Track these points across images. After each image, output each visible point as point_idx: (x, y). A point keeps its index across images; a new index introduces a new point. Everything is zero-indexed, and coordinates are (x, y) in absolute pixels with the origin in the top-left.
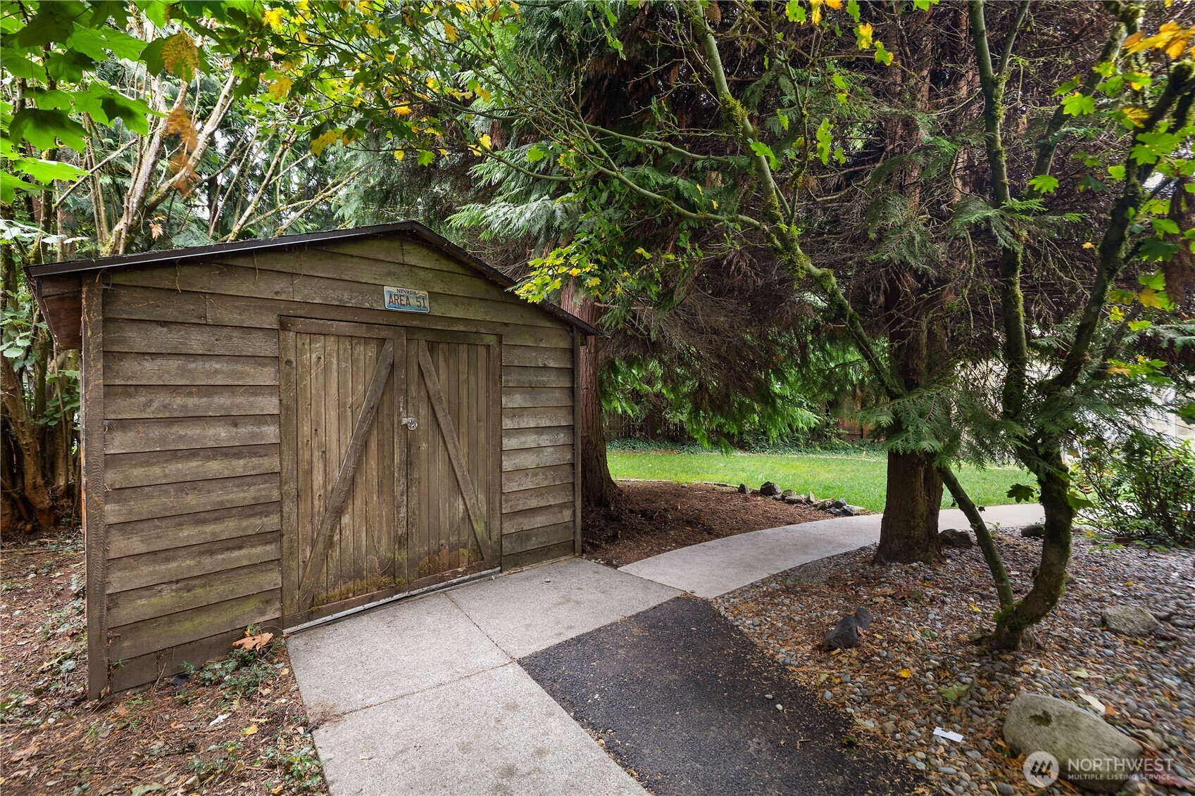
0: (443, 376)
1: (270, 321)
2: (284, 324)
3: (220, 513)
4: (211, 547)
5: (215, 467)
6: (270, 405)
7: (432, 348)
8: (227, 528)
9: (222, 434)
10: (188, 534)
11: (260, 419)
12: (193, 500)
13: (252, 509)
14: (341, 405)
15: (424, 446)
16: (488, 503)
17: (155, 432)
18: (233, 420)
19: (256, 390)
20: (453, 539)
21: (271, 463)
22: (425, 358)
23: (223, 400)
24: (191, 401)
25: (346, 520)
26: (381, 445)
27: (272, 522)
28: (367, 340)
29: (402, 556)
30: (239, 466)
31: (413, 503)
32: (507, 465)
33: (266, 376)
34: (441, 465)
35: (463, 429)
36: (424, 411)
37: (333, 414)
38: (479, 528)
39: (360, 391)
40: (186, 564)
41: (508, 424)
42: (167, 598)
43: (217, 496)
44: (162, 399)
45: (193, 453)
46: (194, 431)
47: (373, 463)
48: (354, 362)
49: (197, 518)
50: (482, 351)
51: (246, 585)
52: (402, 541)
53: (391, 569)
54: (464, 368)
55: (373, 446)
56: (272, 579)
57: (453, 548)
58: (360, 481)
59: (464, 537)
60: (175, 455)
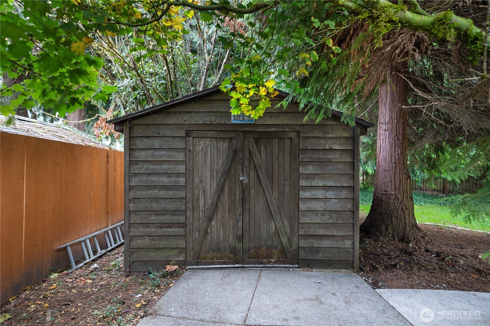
0: (263, 155)
1: (182, 133)
2: (188, 134)
3: (163, 212)
4: (161, 225)
5: (163, 193)
6: (181, 169)
7: (257, 141)
8: (166, 219)
9: (165, 180)
10: (153, 218)
11: (178, 175)
12: (155, 206)
13: (175, 212)
14: (212, 170)
15: (252, 192)
16: (291, 227)
17: (144, 178)
18: (168, 175)
19: (177, 162)
20: (269, 243)
21: (181, 194)
22: (253, 146)
23: (165, 166)
24: (155, 167)
25: (213, 223)
26: (230, 189)
27: (181, 219)
28: (224, 139)
29: (239, 246)
30: (170, 194)
31: (246, 220)
32: (303, 206)
33: (180, 156)
34: (261, 203)
35: (275, 184)
36: (252, 174)
37: (208, 174)
38: (284, 240)
39: (220, 163)
40: (152, 230)
41: (303, 183)
42: (147, 241)
43: (163, 205)
44: (146, 166)
45: (155, 187)
46: (155, 178)
47: (226, 198)
48: (218, 149)
49: (157, 213)
50: (287, 142)
51: (173, 243)
52: (240, 238)
53: (234, 251)
54: (276, 151)
55: (226, 190)
56: (181, 243)
57: (269, 248)
58: (220, 206)
59: (276, 243)
60: (150, 187)
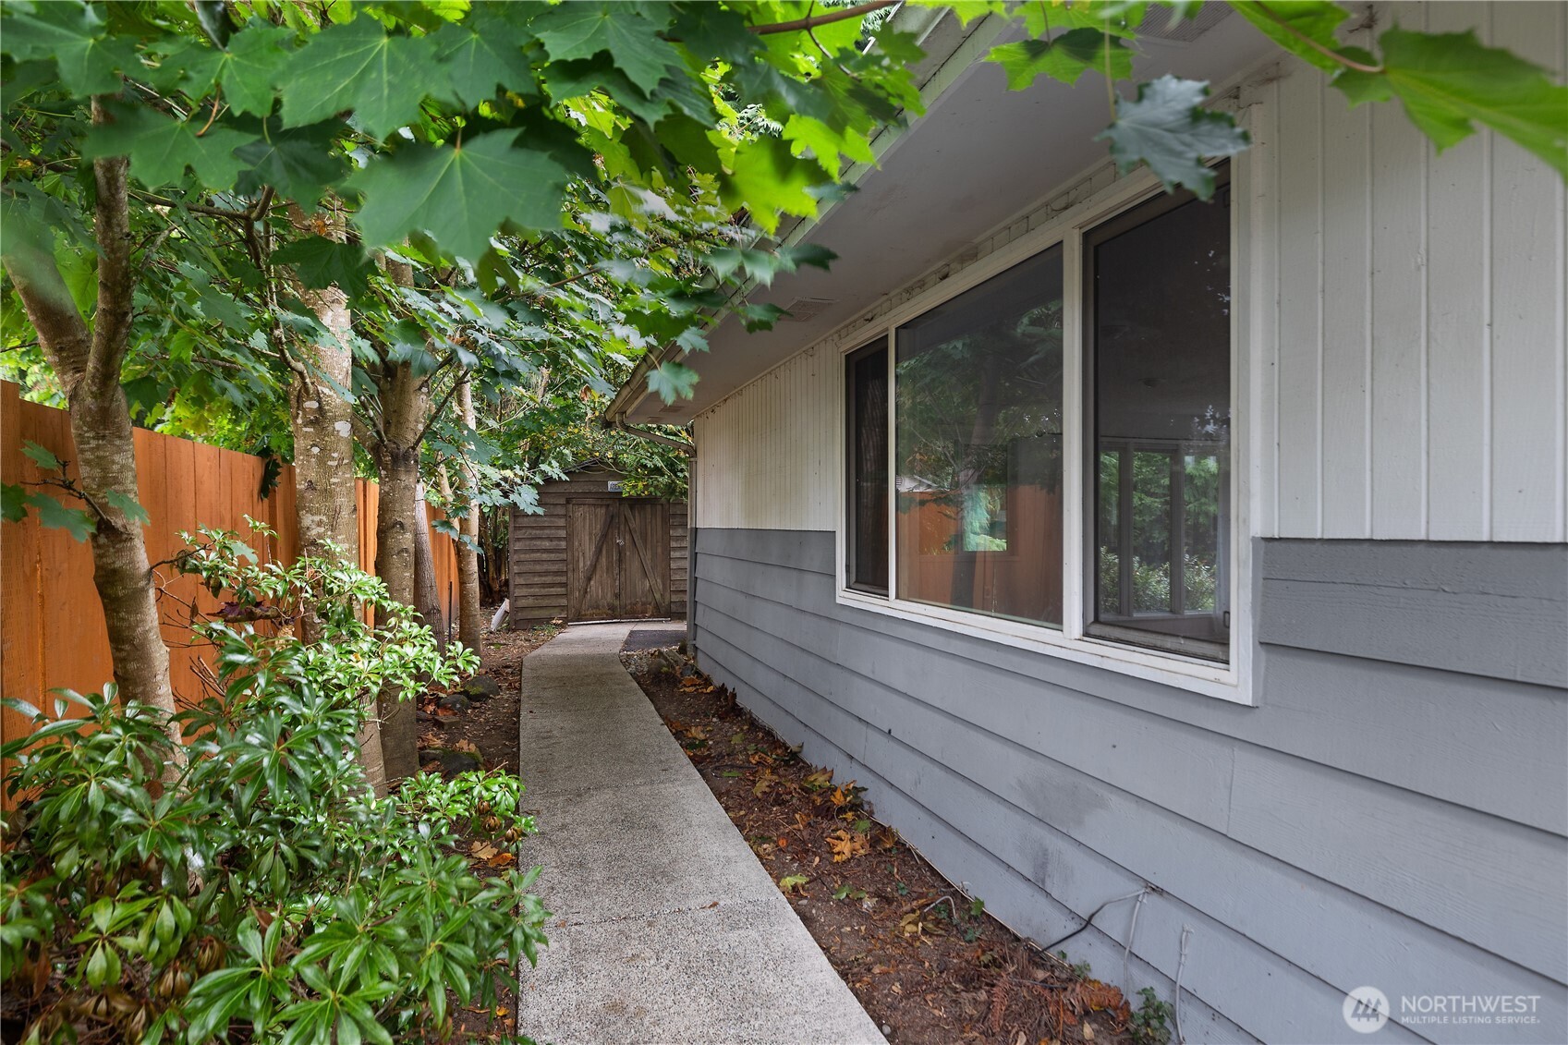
0: (638, 520)
1: (563, 501)
2: (568, 501)
3: (547, 573)
4: (544, 585)
5: (545, 556)
6: (563, 533)
7: (632, 508)
8: (548, 579)
9: (547, 544)
10: (537, 580)
11: (559, 539)
12: (538, 568)
13: (557, 573)
14: (590, 534)
15: (628, 553)
16: (664, 584)
17: (528, 543)
18: (550, 539)
19: (558, 528)
20: (644, 599)
21: (563, 556)
22: (628, 512)
23: (547, 531)
24: (538, 532)
25: (592, 583)
26: (607, 552)
27: (563, 579)
28: (601, 505)
29: (617, 603)
30: (553, 556)
31: (623, 579)
32: (673, 565)
33: (561, 522)
34: (636, 564)
35: (649, 546)
36: (627, 537)
37: (587, 538)
38: (658, 596)
39: (598, 529)
40: (536, 590)
41: (673, 544)
42: (530, 601)
43: (545, 567)
44: (529, 531)
45: (538, 551)
46: (538, 543)
47: (604, 560)
48: (596, 516)
49: (540, 574)
50: (659, 507)
51: (554, 602)
52: (617, 596)
53: (612, 608)
54: (649, 516)
55: (604, 552)
56: (564, 602)
57: (643, 604)
58: (598, 567)
59: (650, 599)
60: (533, 551)
